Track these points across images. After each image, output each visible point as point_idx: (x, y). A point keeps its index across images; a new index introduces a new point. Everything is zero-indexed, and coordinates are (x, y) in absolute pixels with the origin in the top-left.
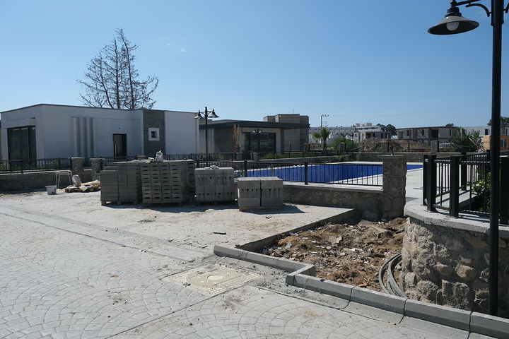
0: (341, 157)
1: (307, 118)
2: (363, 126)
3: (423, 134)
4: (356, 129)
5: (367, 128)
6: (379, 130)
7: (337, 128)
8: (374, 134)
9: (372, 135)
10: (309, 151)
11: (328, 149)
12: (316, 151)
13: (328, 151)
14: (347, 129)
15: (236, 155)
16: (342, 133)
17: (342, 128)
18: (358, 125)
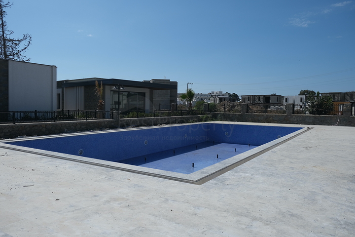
0: (205, 116)
1: (176, 83)
2: (217, 93)
3: (259, 100)
4: (212, 95)
5: (219, 95)
6: (227, 96)
7: (198, 94)
8: (225, 99)
9: (223, 99)
10: (176, 110)
11: (193, 109)
12: (181, 110)
13: (192, 111)
14: (205, 95)
15: (96, 113)
16: (202, 97)
17: (202, 95)
18: (213, 93)
